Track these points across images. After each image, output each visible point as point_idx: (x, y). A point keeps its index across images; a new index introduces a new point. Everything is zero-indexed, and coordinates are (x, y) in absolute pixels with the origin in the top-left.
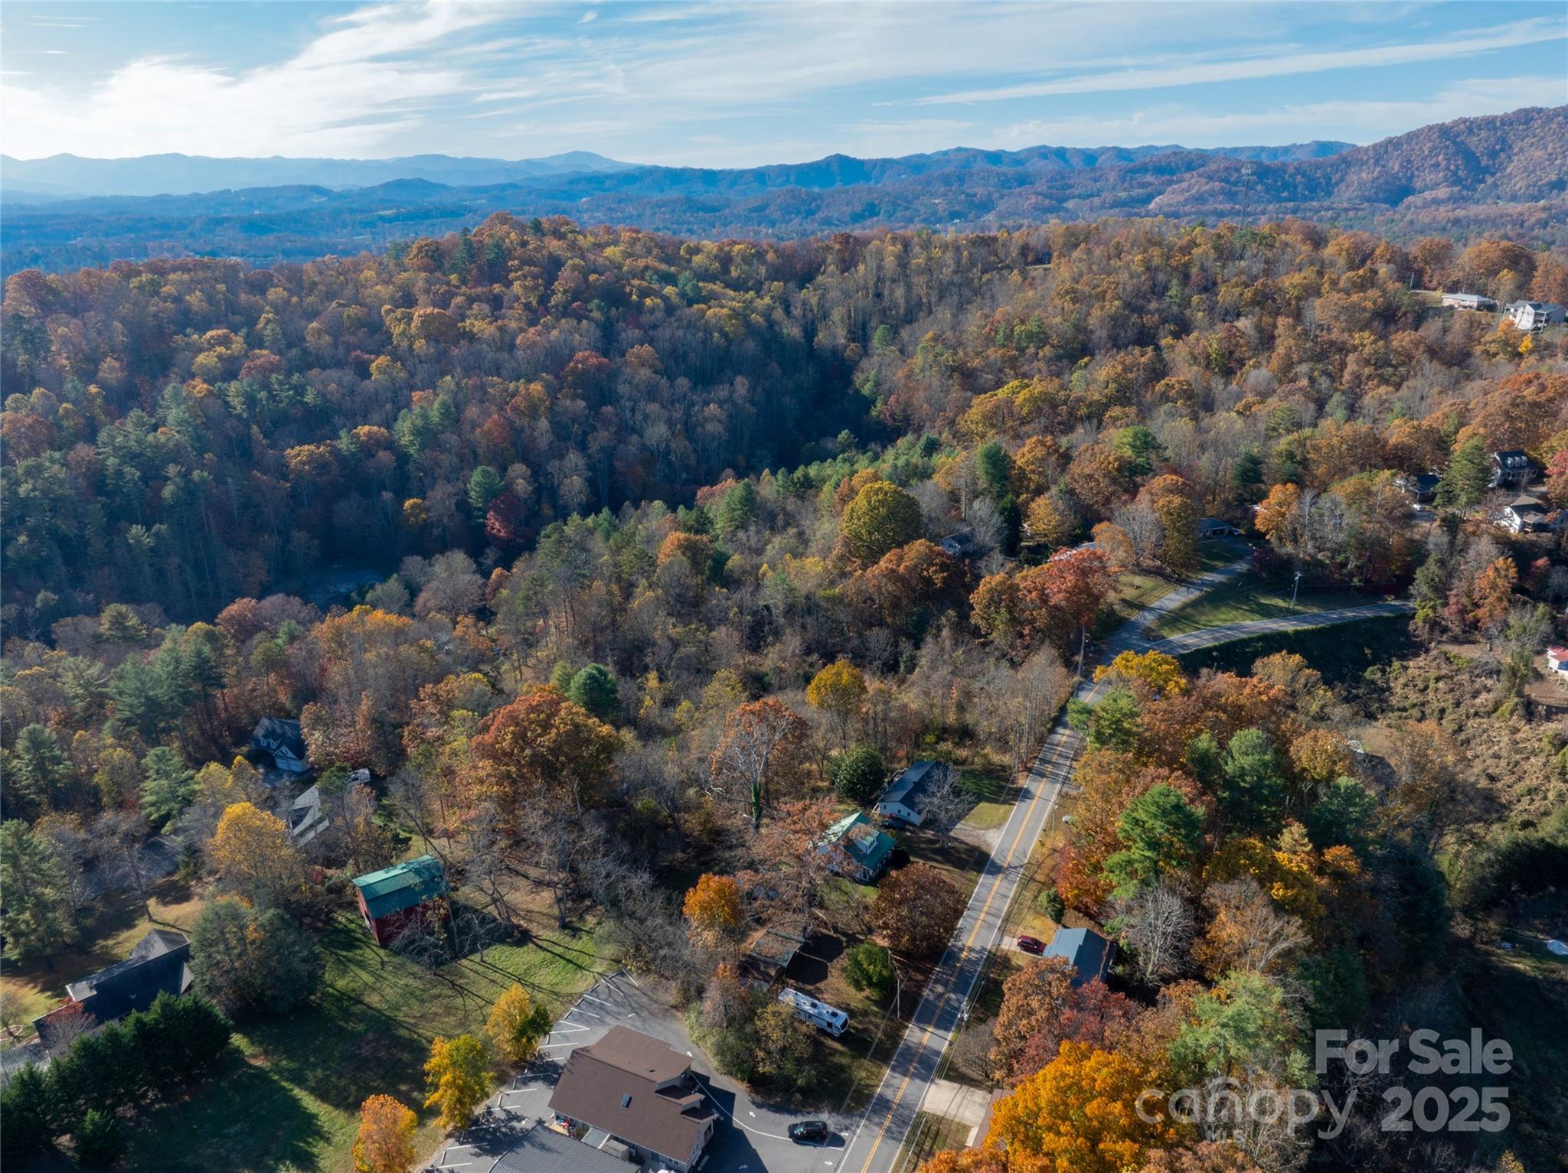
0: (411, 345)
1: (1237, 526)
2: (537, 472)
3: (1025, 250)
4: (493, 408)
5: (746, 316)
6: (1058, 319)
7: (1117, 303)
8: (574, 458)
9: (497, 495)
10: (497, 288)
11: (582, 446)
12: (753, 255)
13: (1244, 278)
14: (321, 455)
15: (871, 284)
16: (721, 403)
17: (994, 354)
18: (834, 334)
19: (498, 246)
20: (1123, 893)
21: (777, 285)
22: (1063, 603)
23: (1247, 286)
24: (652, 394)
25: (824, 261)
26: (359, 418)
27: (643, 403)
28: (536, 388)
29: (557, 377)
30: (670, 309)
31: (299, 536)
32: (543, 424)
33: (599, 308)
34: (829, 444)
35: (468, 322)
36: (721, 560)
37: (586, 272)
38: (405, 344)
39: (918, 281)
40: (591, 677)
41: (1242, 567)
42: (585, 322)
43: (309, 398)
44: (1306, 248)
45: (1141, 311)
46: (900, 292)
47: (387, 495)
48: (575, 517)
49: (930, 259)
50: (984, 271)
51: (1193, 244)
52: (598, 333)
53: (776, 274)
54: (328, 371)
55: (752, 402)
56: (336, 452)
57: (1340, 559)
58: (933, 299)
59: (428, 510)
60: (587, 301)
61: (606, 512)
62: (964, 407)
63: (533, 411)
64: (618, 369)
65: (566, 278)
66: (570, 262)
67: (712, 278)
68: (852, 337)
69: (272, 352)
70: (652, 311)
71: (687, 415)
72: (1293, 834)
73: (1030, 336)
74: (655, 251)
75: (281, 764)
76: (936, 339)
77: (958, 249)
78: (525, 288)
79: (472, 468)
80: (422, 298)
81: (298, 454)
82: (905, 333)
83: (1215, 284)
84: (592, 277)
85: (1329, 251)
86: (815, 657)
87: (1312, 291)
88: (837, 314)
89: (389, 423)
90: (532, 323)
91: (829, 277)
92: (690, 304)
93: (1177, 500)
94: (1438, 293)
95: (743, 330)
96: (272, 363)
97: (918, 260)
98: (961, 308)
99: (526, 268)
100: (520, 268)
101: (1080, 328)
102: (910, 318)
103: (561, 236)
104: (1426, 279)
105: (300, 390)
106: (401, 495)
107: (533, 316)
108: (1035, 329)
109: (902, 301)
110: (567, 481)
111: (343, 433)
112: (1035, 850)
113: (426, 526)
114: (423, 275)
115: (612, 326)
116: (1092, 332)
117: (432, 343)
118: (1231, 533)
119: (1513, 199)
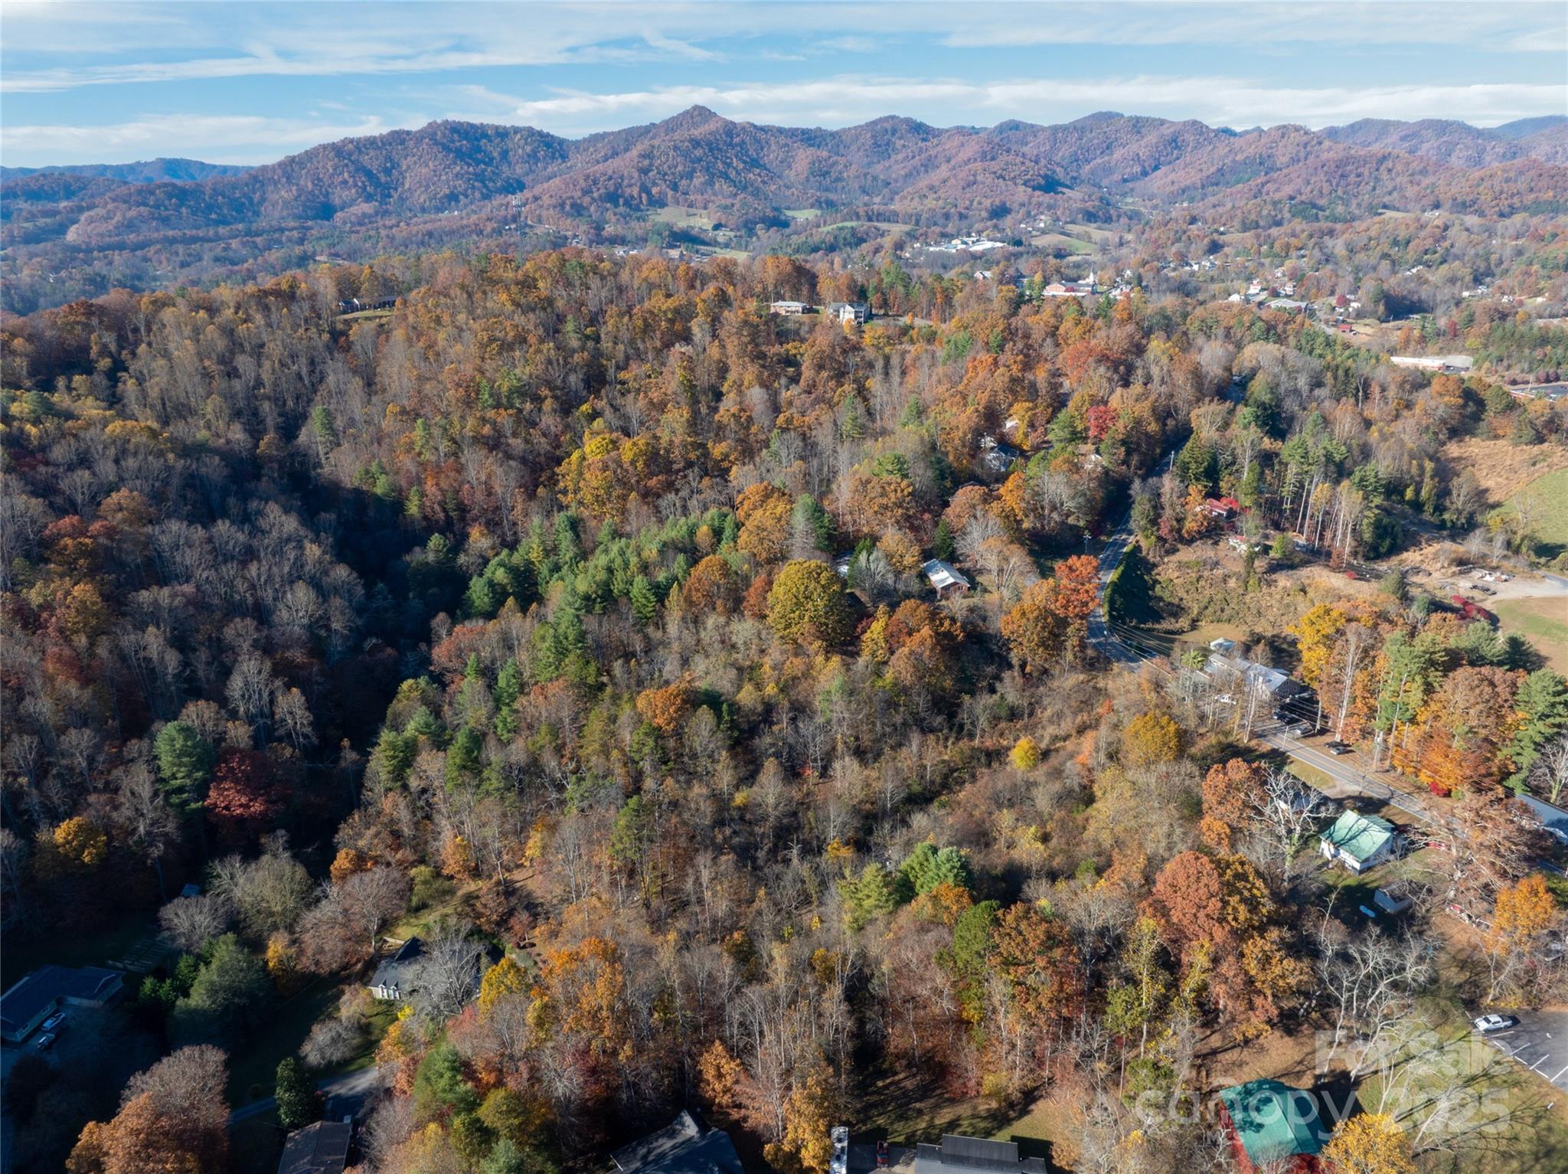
49: (248, 322)
50: (307, 329)
108: (516, 384)
110: (281, 699)
113: (125, 855)
119: (423, 210)
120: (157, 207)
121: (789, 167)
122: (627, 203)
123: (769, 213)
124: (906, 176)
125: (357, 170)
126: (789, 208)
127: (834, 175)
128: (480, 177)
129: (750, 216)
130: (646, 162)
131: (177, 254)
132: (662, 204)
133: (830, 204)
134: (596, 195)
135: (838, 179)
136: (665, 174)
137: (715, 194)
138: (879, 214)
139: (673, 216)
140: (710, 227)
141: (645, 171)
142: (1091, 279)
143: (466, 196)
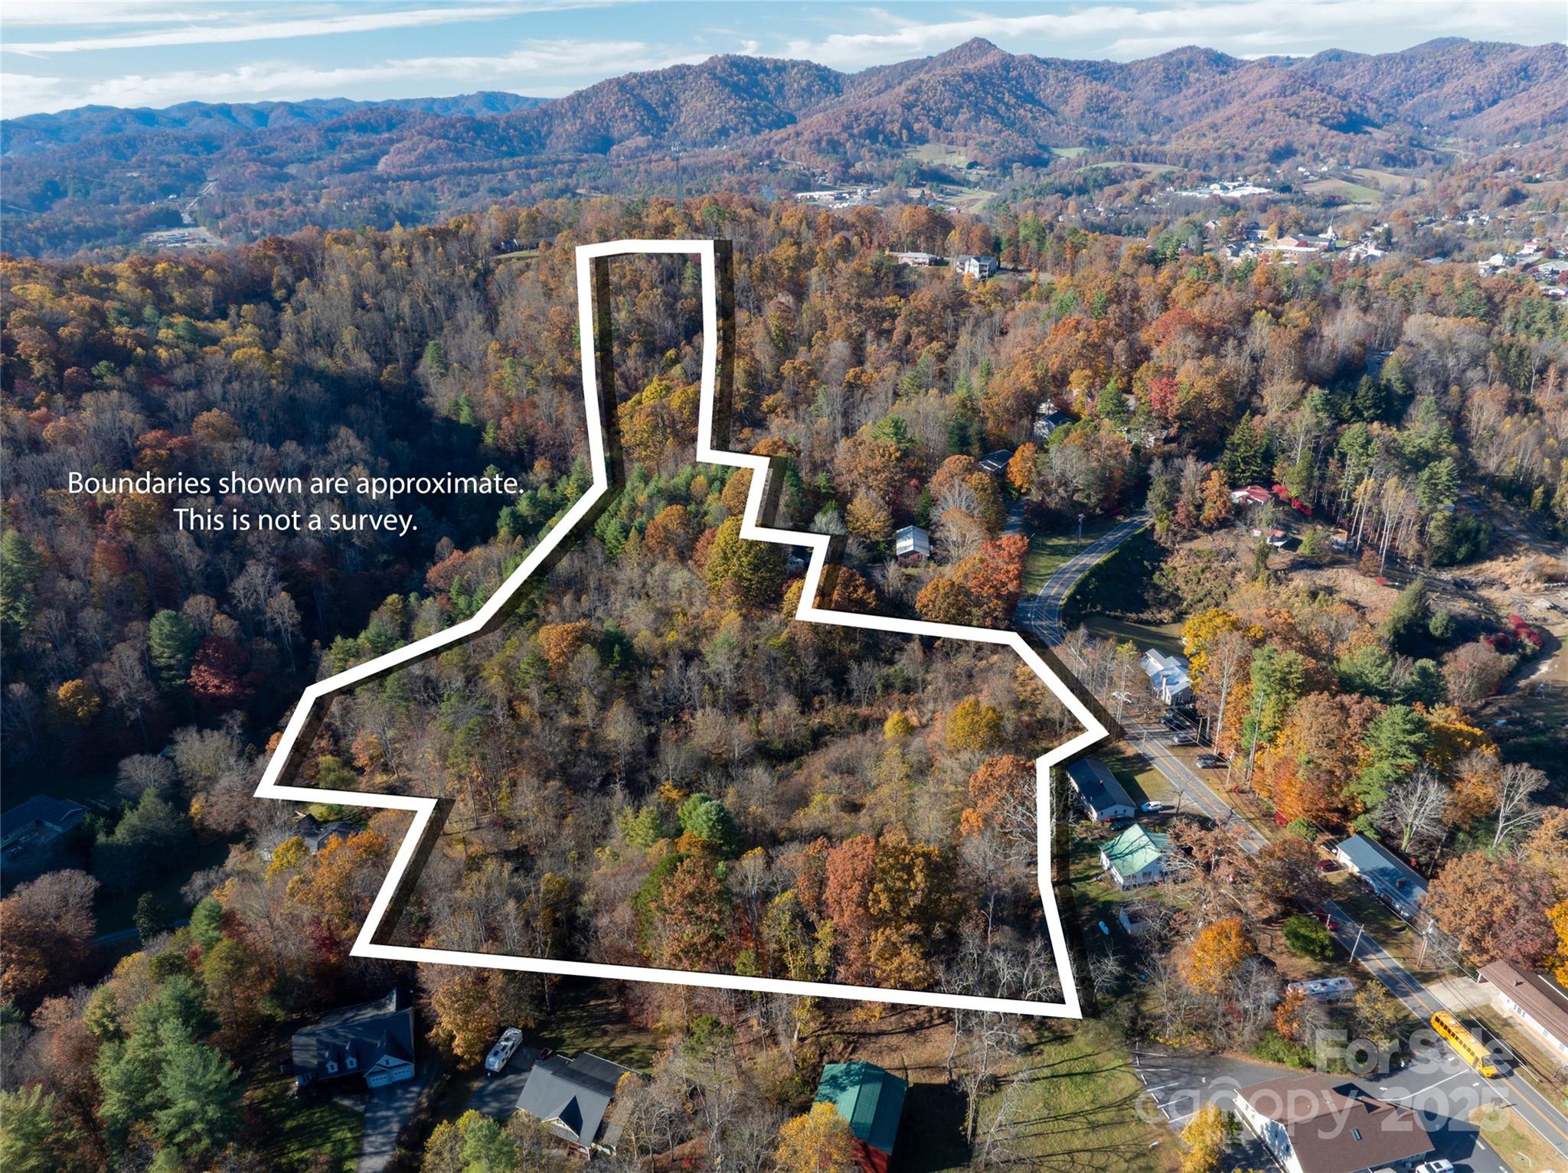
5: (272, 353)
7: (658, 291)
9: (199, 641)
12: (185, 275)
18: (355, 360)
21: (246, 309)
42: (112, 392)
49: (398, 259)
53: (232, 297)
57: (1085, 496)
59: (99, 691)
60: (83, 365)
63: (142, 522)
65: (26, 338)
68: (379, 360)
70: (176, 364)
74: (68, 283)
75: (378, 1082)
76: (503, 348)
79: (148, 616)
84: (62, 332)
92: (201, 350)
93: (984, 477)
94: (889, 253)
106: (41, 682)
108: (609, 327)
110: (265, 602)
112: (1222, 797)
113: (113, 712)
116: (644, 322)
119: (695, 144)
120: (456, 139)
121: (1066, 102)
122: (887, 140)
123: (1030, 151)
124: (1194, 112)
125: (637, 105)
126: (1057, 146)
127: (1112, 111)
128: (752, 112)
129: (1009, 155)
130: (912, 98)
131: (459, 184)
132: (923, 141)
133: (1102, 142)
134: (856, 131)
135: (1116, 116)
136: (931, 109)
137: (979, 131)
138: (1146, 154)
139: (928, 155)
140: (964, 165)
141: (908, 107)
142: (1330, 233)
143: (736, 131)
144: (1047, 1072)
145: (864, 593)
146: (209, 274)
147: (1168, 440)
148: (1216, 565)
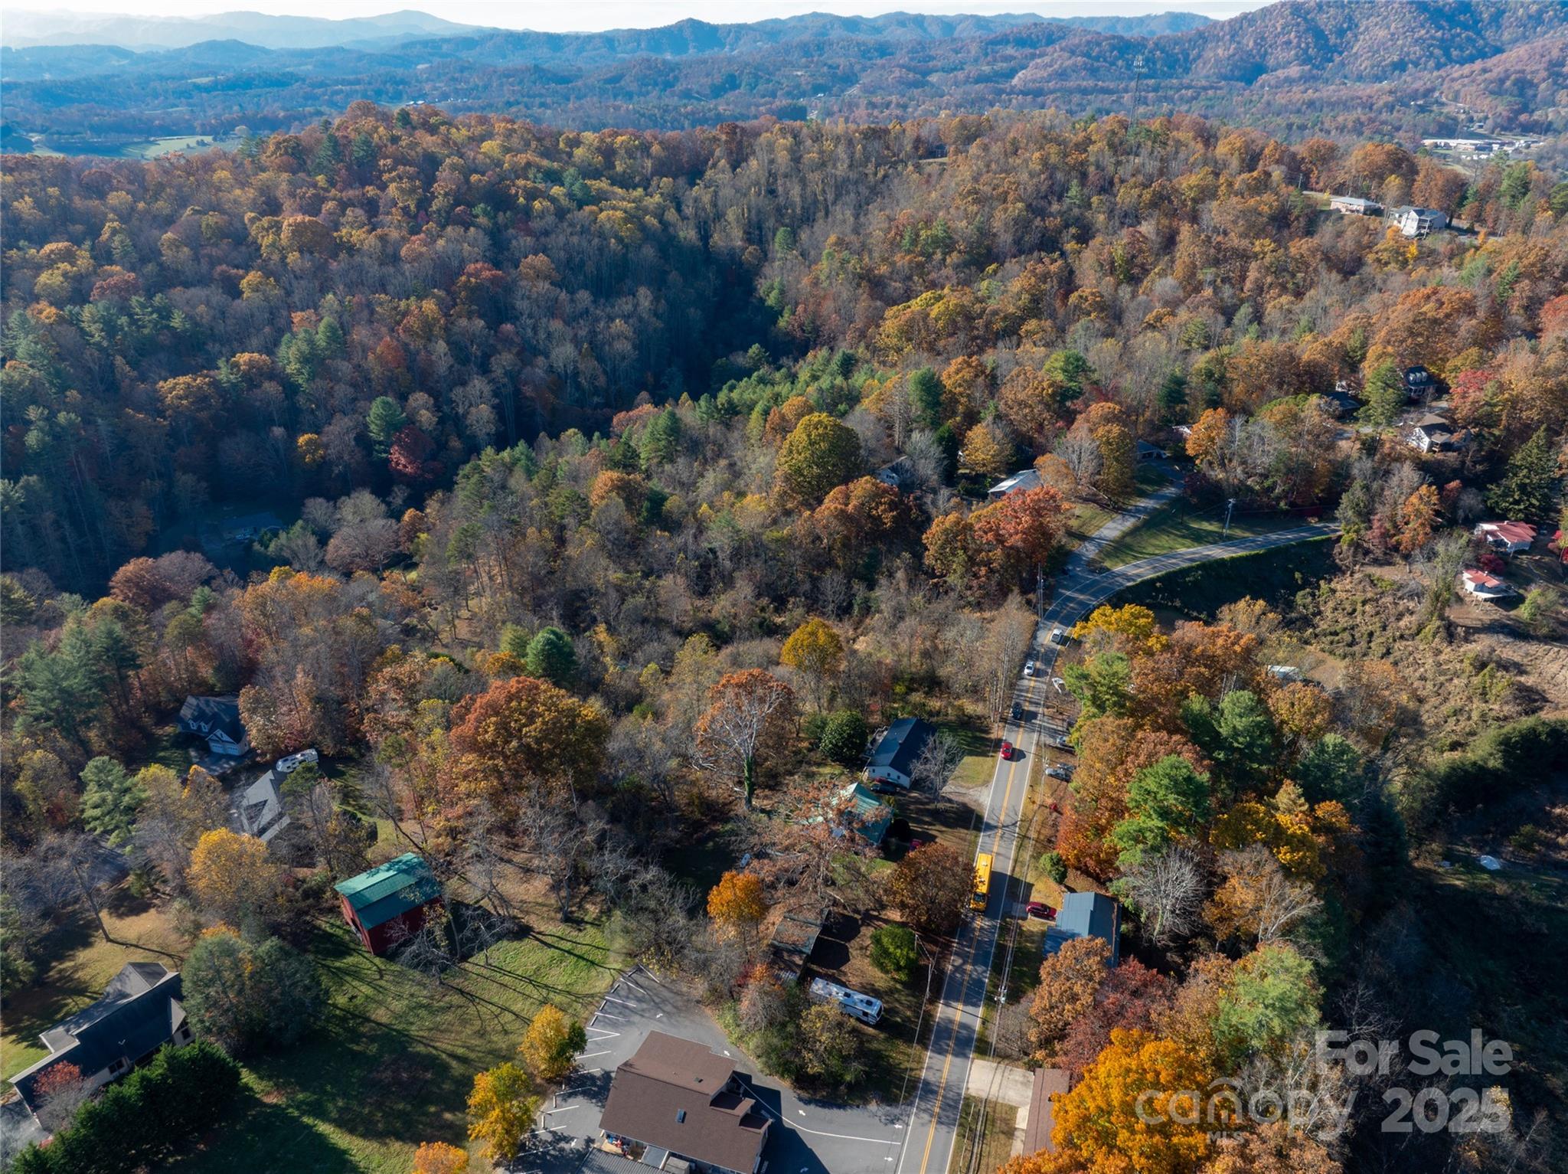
0: (284, 258)
1: (1164, 448)
2: (440, 400)
3: (918, 141)
4: (384, 330)
5: (640, 219)
6: (964, 223)
7: (1020, 205)
8: (478, 385)
9: (400, 427)
10: (371, 191)
11: (485, 370)
12: (637, 148)
13: (1140, 178)
14: (200, 388)
15: (763, 181)
16: (626, 318)
17: (901, 260)
18: (730, 237)
19: (367, 143)
20: (1130, 858)
21: (666, 181)
22: (1020, 544)
23: (1146, 186)
24: (552, 310)
25: (712, 153)
26: (236, 344)
27: (544, 320)
28: (429, 306)
29: (448, 292)
30: (561, 213)
31: (185, 481)
32: (441, 346)
33: (485, 213)
34: (741, 360)
35: (344, 231)
36: (658, 500)
37: (468, 170)
38: (276, 257)
39: (814, 177)
40: (549, 642)
41: (1171, 491)
42: (472, 229)
43: (177, 322)
44: (1199, 147)
45: (1042, 213)
46: (795, 192)
47: (278, 431)
48: (490, 450)
49: (821, 152)
50: (878, 165)
51: (1088, 141)
52: (487, 241)
53: (661, 170)
54: (193, 291)
55: (656, 315)
56: (215, 384)
57: (1268, 483)
58: (830, 197)
59: (326, 446)
60: (471, 205)
61: (522, 445)
62: (876, 320)
63: (427, 331)
64: (514, 282)
65: (445, 180)
66: (448, 160)
67: (596, 175)
68: (749, 240)
69: (123, 266)
70: (542, 215)
71: (593, 333)
72: (1287, 794)
73: (936, 241)
74: (534, 144)
75: (216, 748)
76: (840, 242)
77: (850, 143)
78: (402, 190)
79: (371, 398)
80: (287, 204)
81: (174, 387)
82: (804, 235)
83: (1111, 183)
84: (474, 178)
85: (1221, 150)
86: (765, 601)
87: (1207, 193)
88: (731, 215)
89: (270, 348)
90: (415, 231)
91: (719, 173)
92: (580, 208)
93: (1116, 429)
94: (1326, 196)
95: (639, 235)
96: (127, 282)
97: (811, 156)
98: (860, 209)
99: (401, 168)
100: (394, 169)
101: (984, 232)
102: (807, 218)
103: (432, 130)
104: (1313, 180)
105: (165, 313)
106: (293, 430)
107: (415, 221)
108: (941, 234)
109: (798, 199)
110: (473, 410)
111: (221, 363)
112: (1025, 807)
113: (324, 465)
114: (285, 176)
115: (499, 231)
116: (995, 235)
117: (307, 256)
118: (1159, 456)
119: (1360, 77)
120: (1096, 58)
125: (1307, 30)
128: (1447, 43)
143: (1417, 65)
144: (568, 946)
145: (884, 511)
146: (656, 149)
147: (1446, 447)
148: (1387, 600)
